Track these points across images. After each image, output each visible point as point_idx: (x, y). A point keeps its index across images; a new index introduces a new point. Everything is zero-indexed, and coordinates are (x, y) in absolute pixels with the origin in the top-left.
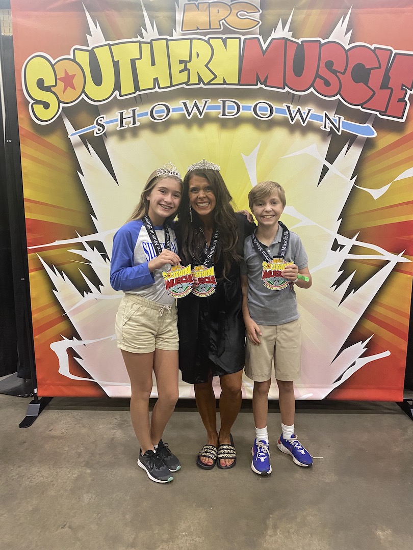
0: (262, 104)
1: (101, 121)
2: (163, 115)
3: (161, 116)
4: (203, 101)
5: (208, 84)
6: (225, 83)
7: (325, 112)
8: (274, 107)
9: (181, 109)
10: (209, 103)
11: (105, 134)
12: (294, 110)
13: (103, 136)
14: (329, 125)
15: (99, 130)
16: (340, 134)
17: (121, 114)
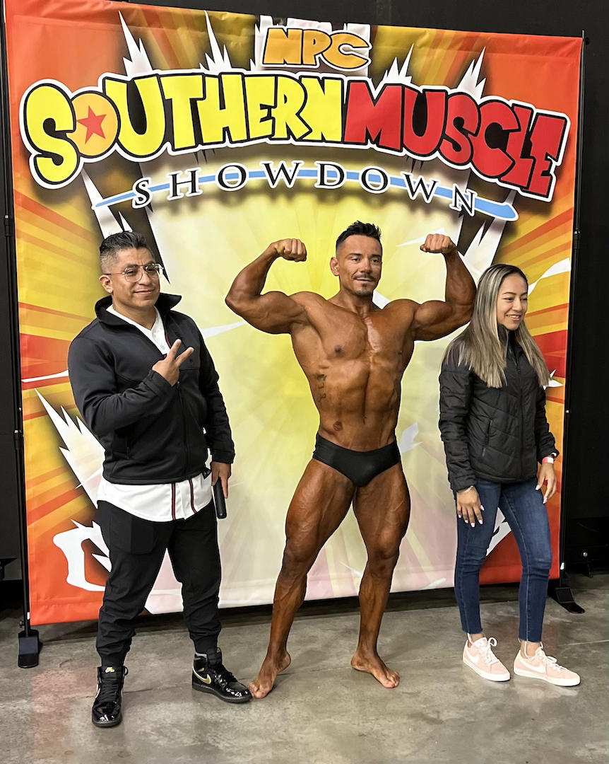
0: (374, 170)
1: (144, 185)
2: (237, 182)
3: (233, 183)
4: (294, 163)
5: (301, 139)
6: (323, 140)
7: (455, 185)
8: (389, 177)
9: (262, 174)
10: (301, 167)
11: (149, 205)
12: (415, 180)
13: (147, 209)
14: (460, 202)
15: (141, 199)
16: (472, 215)
17: (174, 177)
